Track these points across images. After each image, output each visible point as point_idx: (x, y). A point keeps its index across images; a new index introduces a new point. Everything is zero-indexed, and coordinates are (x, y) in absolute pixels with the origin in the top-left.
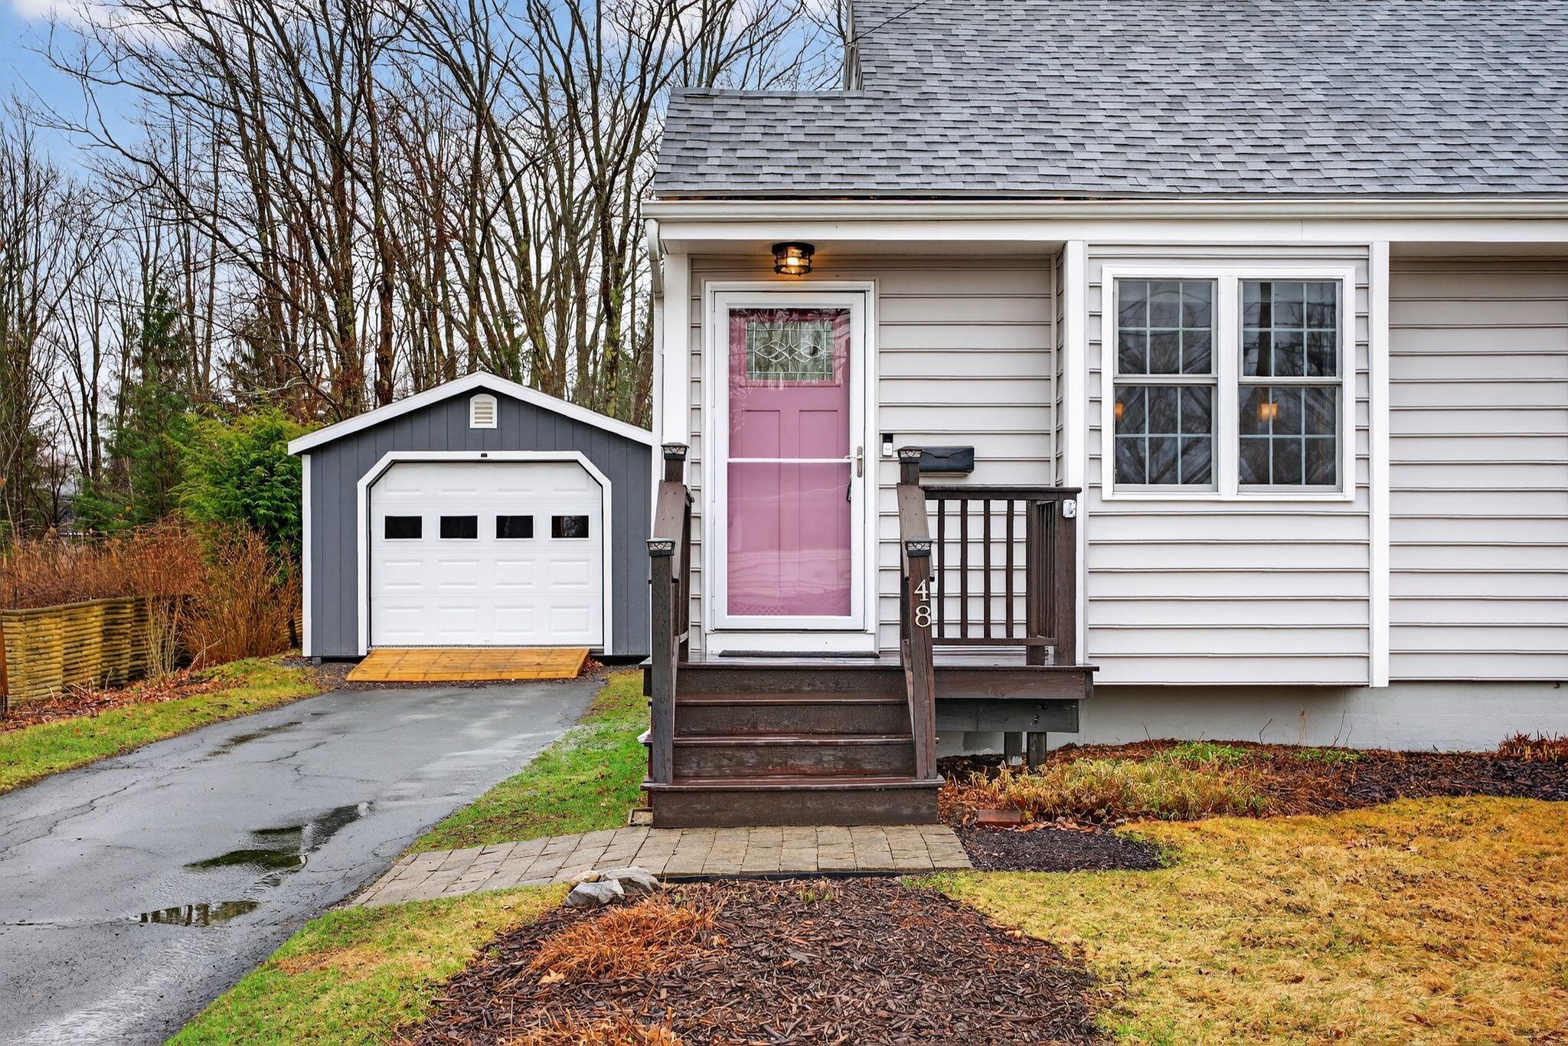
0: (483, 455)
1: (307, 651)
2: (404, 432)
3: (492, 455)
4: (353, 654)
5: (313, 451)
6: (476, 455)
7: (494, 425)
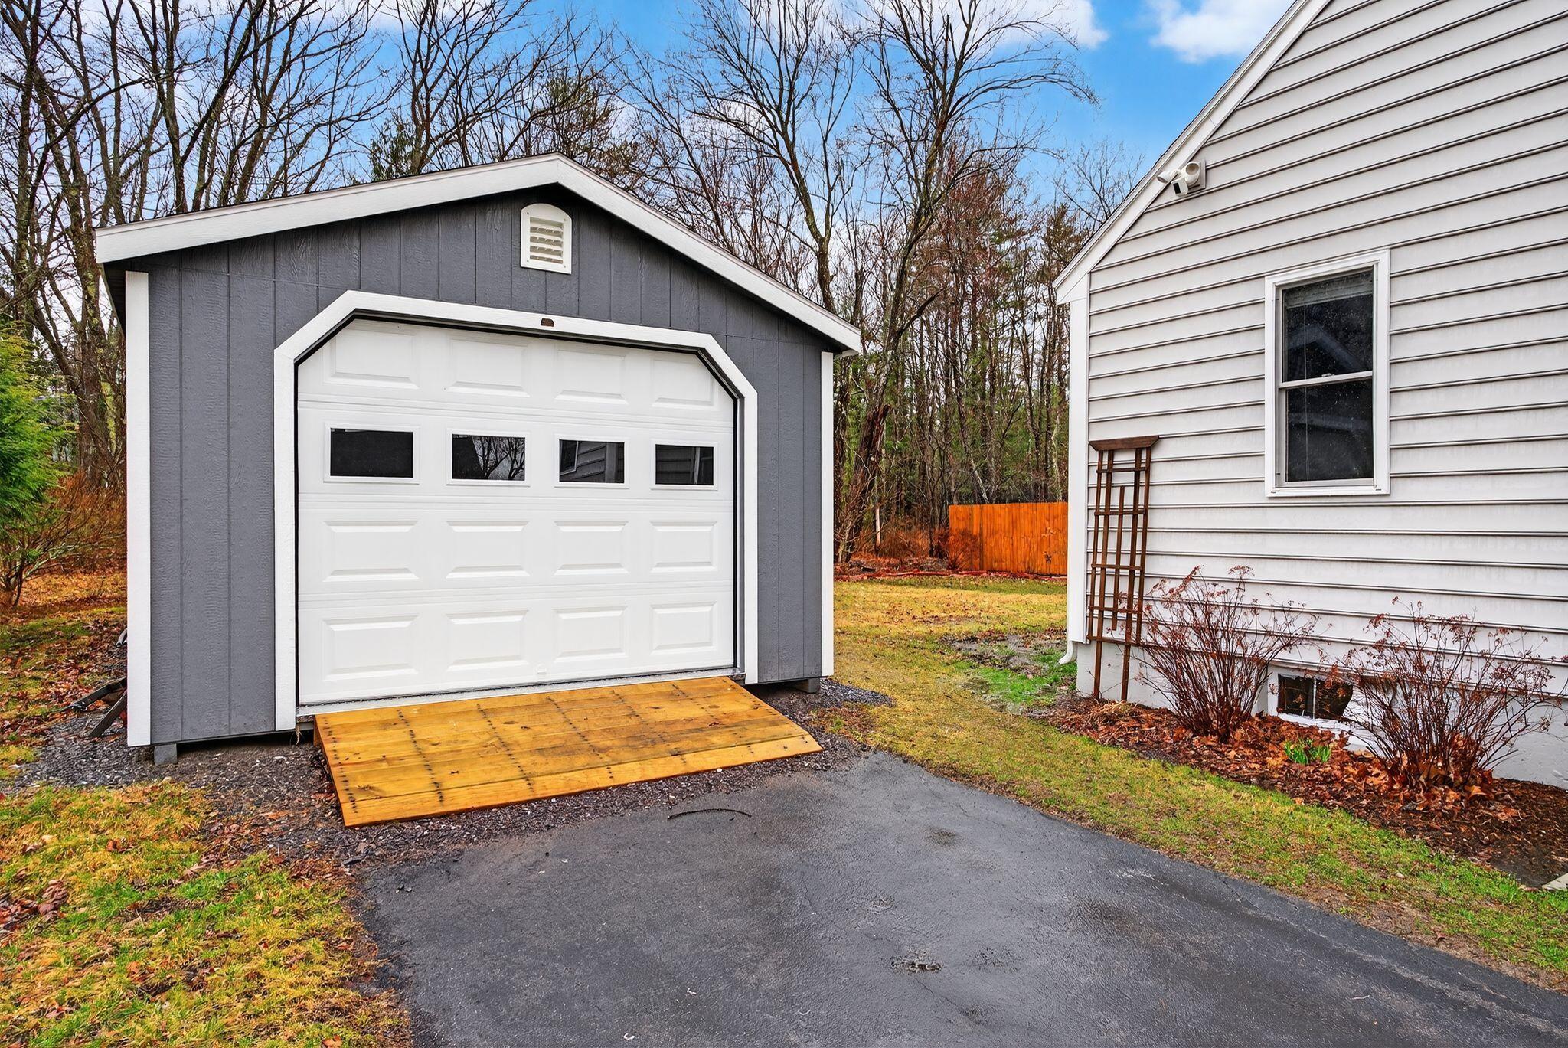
0: (544, 322)
1: (139, 733)
2: (386, 249)
3: (563, 324)
4: (263, 729)
5: (151, 264)
6: (532, 320)
7: (566, 267)
